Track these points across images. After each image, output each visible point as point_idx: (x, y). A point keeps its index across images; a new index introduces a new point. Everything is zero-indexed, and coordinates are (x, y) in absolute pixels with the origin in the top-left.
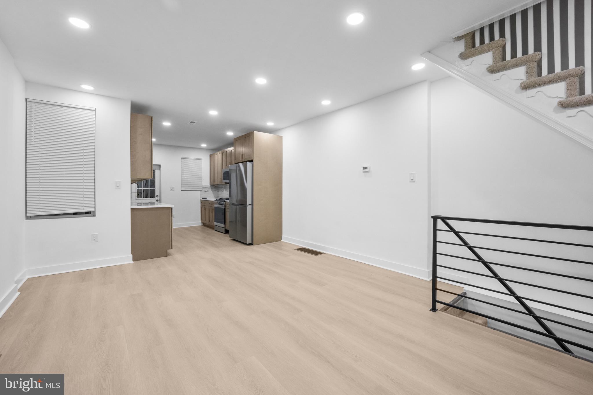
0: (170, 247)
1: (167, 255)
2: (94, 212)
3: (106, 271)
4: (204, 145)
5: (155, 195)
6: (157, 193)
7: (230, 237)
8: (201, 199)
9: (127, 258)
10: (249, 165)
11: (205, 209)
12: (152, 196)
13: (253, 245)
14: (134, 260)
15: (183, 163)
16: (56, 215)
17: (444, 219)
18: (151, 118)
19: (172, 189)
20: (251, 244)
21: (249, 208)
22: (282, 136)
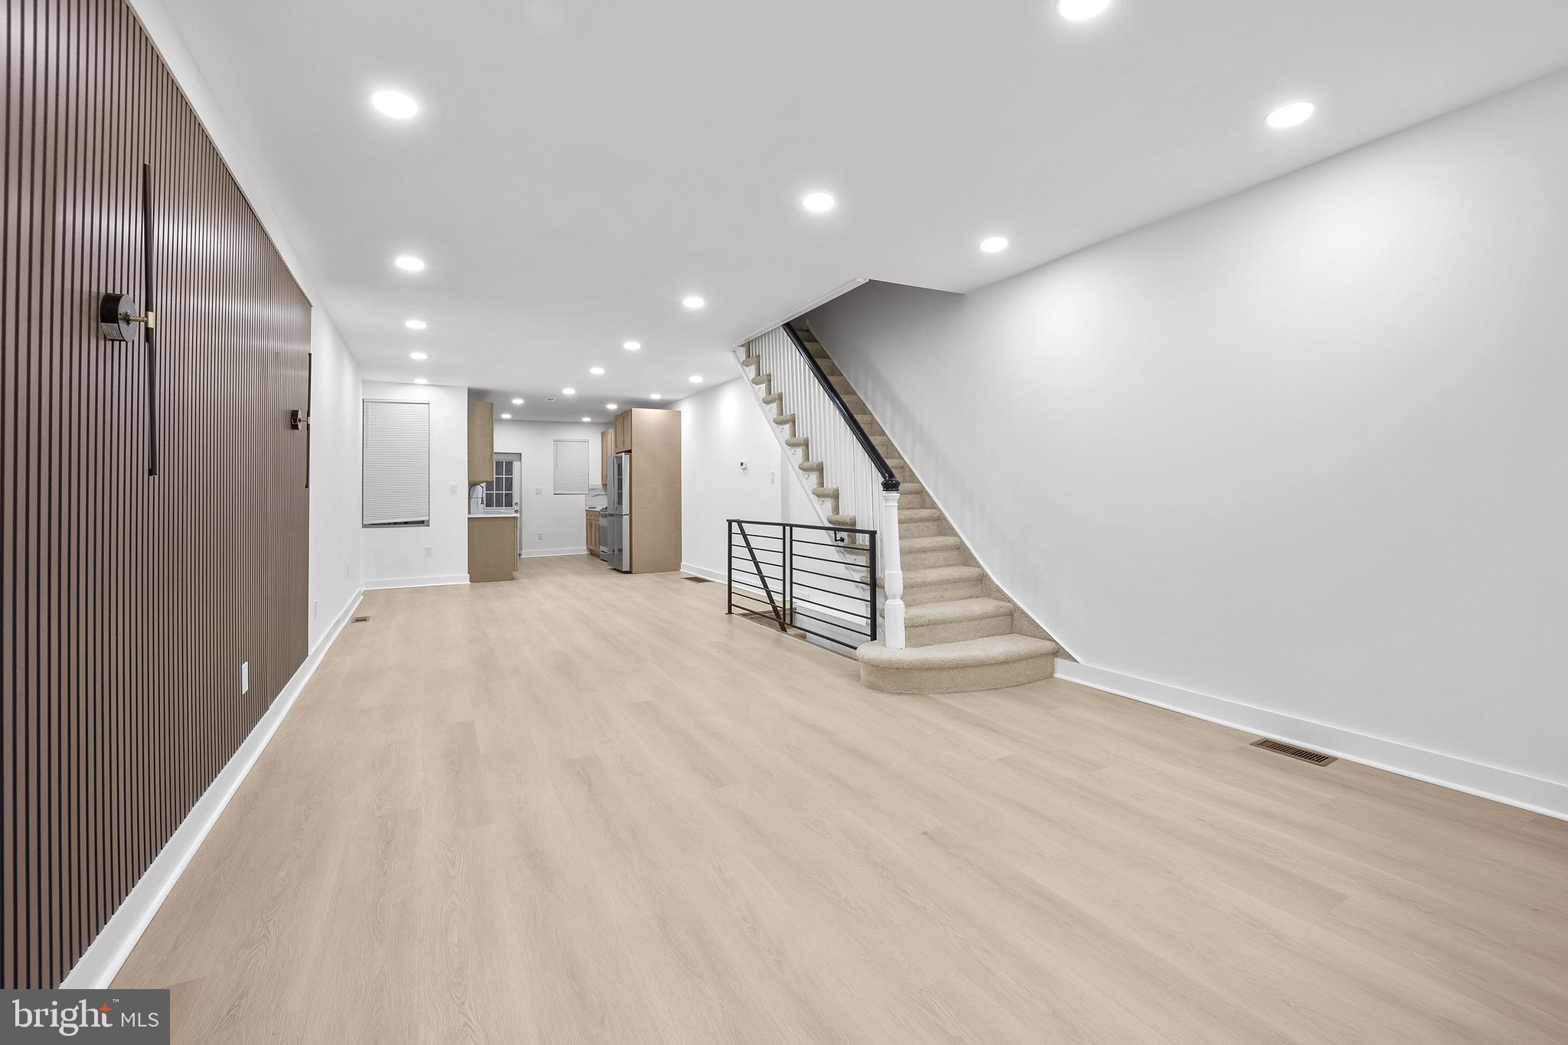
0: (515, 568)
1: (512, 579)
2: (428, 521)
3: (440, 590)
4: (587, 419)
5: (513, 504)
6: (516, 499)
7: (609, 565)
8: (587, 508)
9: (462, 577)
10: (625, 458)
11: (591, 525)
12: (509, 504)
13: (631, 573)
14: (471, 581)
15: (556, 447)
16: (395, 523)
17: (739, 523)
18: (492, 405)
19: (539, 492)
20: (630, 572)
21: (626, 519)
22: (680, 412)
